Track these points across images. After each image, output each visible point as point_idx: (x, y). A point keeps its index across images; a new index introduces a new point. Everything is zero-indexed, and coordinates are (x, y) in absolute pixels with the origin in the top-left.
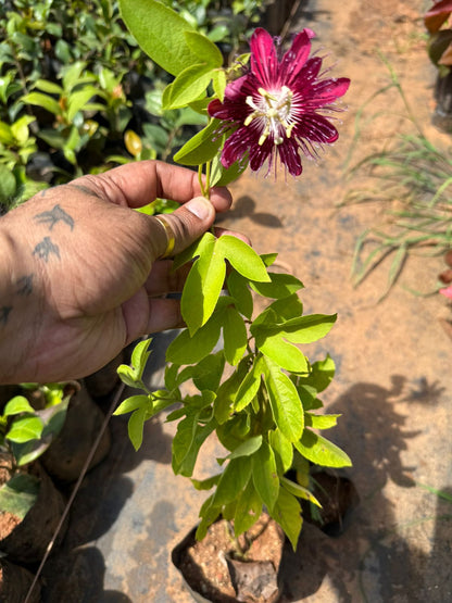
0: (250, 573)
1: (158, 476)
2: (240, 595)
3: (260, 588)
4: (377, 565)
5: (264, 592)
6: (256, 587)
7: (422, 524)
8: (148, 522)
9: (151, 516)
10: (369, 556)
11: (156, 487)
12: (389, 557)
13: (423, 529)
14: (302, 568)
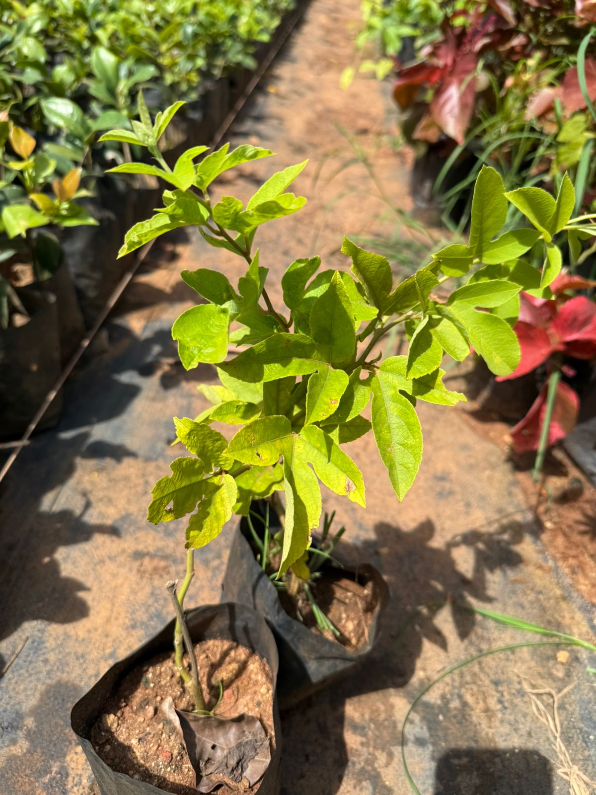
0: (221, 741)
1: (50, 643)
2: (205, 780)
3: (240, 764)
4: (425, 733)
5: (247, 773)
6: (233, 762)
7: (480, 663)
8: (30, 722)
9: (35, 712)
10: (412, 722)
11: (46, 661)
12: (441, 717)
13: (482, 669)
14: (307, 757)
